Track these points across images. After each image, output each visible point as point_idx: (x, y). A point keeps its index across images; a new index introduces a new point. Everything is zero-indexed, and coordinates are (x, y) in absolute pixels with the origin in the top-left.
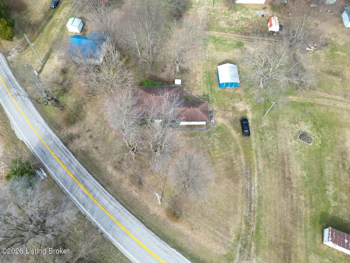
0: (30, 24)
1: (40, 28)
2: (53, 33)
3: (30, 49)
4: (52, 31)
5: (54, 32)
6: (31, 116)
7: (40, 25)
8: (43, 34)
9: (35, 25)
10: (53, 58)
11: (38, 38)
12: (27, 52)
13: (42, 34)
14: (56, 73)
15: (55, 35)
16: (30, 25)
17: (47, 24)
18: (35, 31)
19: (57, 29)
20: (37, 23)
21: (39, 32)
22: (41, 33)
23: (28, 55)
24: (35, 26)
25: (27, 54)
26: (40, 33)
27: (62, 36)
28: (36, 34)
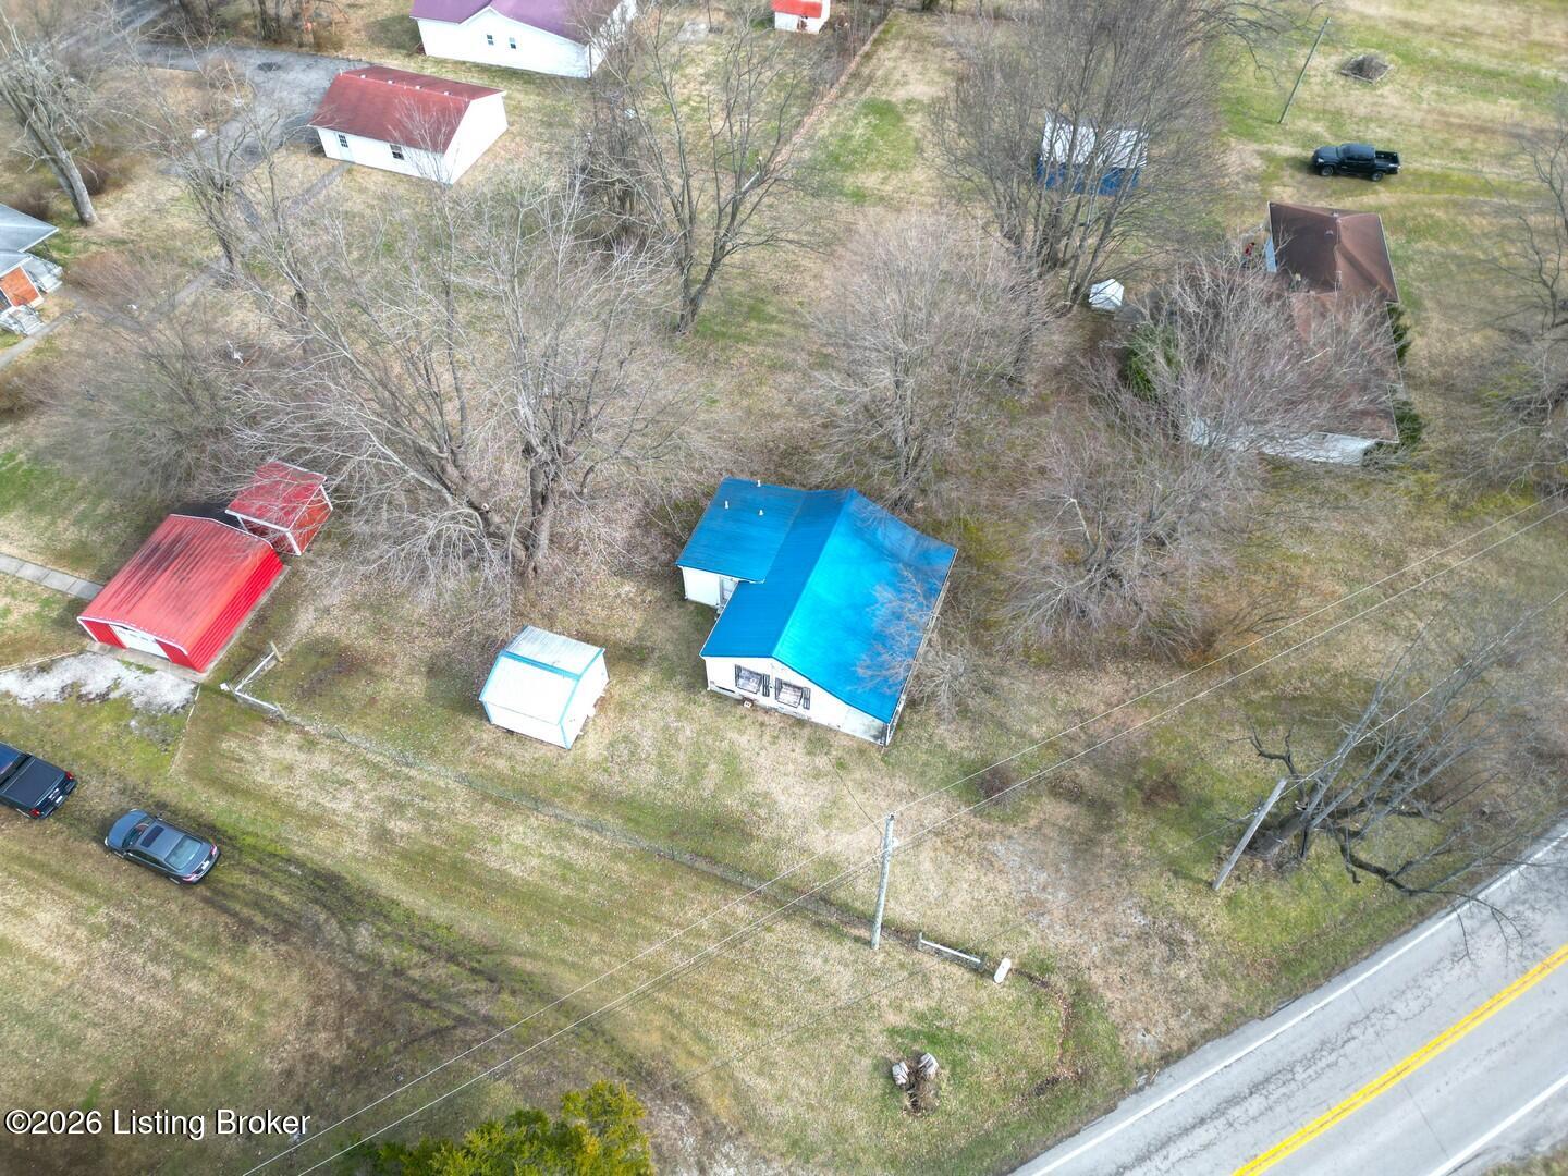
0: (336, 1070)
1: (441, 971)
2: (551, 868)
3: (691, 1054)
4: (515, 871)
5: (535, 862)
6: (1415, 1006)
7: (398, 972)
8: (525, 942)
9: (381, 1023)
10: (829, 864)
11: (572, 986)
12: (722, 1073)
13: (533, 956)
14: (996, 846)
15: (572, 852)
16: (360, 1072)
17: (409, 914)
18: (461, 1021)
19: (497, 841)
20: (351, 1004)
21: (482, 984)
22: (515, 961)
23: (766, 1067)
24: (390, 1025)
25: (747, 1077)
26: (511, 972)
27: (596, 797)
28: (506, 1006)
